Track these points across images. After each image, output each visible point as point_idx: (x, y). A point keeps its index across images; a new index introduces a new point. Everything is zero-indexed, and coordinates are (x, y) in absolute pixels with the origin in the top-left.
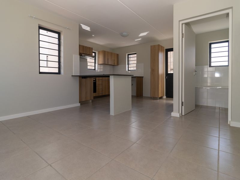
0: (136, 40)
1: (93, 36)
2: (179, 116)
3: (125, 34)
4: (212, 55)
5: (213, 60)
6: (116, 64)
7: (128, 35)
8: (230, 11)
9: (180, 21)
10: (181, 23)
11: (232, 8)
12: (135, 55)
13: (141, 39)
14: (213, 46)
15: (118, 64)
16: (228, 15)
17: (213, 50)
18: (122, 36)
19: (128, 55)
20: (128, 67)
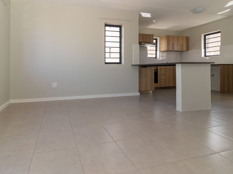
0: (219, 14)
1: (154, 21)
3: (199, 9)
6: (185, 50)
7: (205, 10)
12: (219, 35)
13: (229, 10)
15: (188, 49)
19: (205, 36)
20: (205, 52)
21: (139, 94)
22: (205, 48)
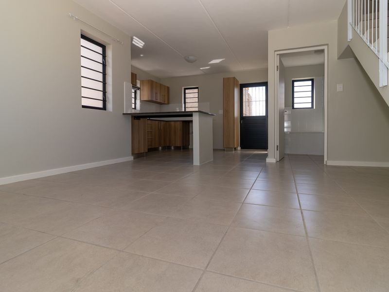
0: (201, 69)
1: (142, 55)
2: (275, 162)
3: (191, 58)
4: (296, 95)
5: (296, 100)
6: (166, 102)
7: (196, 60)
8: (325, 48)
9: (275, 51)
10: (277, 53)
11: (327, 45)
12: (196, 90)
13: (209, 67)
14: (296, 84)
15: (168, 103)
16: (323, 51)
17: (296, 89)
18: (187, 60)
19: (185, 89)
20: (185, 108)
21: (131, 158)
22: (185, 103)
